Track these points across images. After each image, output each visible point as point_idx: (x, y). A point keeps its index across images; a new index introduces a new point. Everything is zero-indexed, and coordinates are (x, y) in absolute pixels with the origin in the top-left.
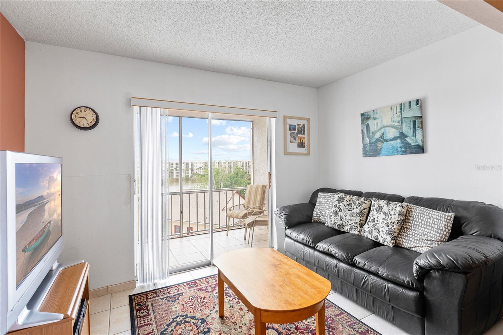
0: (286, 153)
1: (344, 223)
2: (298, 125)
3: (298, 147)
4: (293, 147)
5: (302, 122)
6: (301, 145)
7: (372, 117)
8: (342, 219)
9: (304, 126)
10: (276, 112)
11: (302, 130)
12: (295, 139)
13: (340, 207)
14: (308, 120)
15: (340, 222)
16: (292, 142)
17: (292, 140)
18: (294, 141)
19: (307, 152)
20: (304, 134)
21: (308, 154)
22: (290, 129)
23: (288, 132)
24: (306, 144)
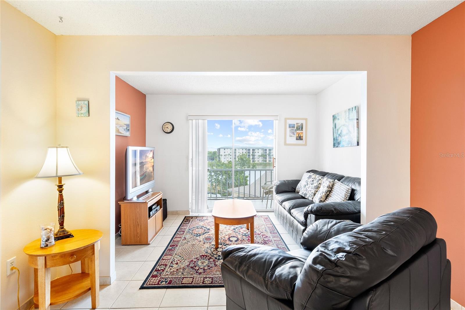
0: (286, 144)
1: (307, 192)
2: (297, 124)
3: (297, 139)
4: (293, 140)
5: (300, 122)
6: (300, 138)
7: (337, 118)
8: (306, 190)
9: (302, 124)
10: (278, 116)
11: (300, 128)
12: (294, 134)
13: (308, 182)
14: (306, 120)
15: (305, 192)
16: (291, 136)
17: (292, 135)
18: (293, 135)
19: (304, 143)
20: (302, 130)
21: (306, 145)
22: (290, 127)
23: (288, 129)
24: (304, 138)
